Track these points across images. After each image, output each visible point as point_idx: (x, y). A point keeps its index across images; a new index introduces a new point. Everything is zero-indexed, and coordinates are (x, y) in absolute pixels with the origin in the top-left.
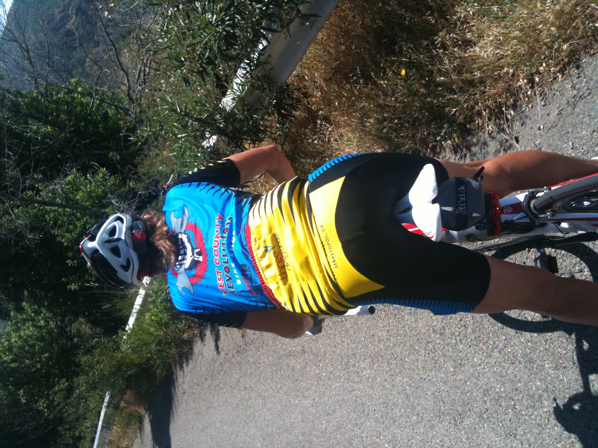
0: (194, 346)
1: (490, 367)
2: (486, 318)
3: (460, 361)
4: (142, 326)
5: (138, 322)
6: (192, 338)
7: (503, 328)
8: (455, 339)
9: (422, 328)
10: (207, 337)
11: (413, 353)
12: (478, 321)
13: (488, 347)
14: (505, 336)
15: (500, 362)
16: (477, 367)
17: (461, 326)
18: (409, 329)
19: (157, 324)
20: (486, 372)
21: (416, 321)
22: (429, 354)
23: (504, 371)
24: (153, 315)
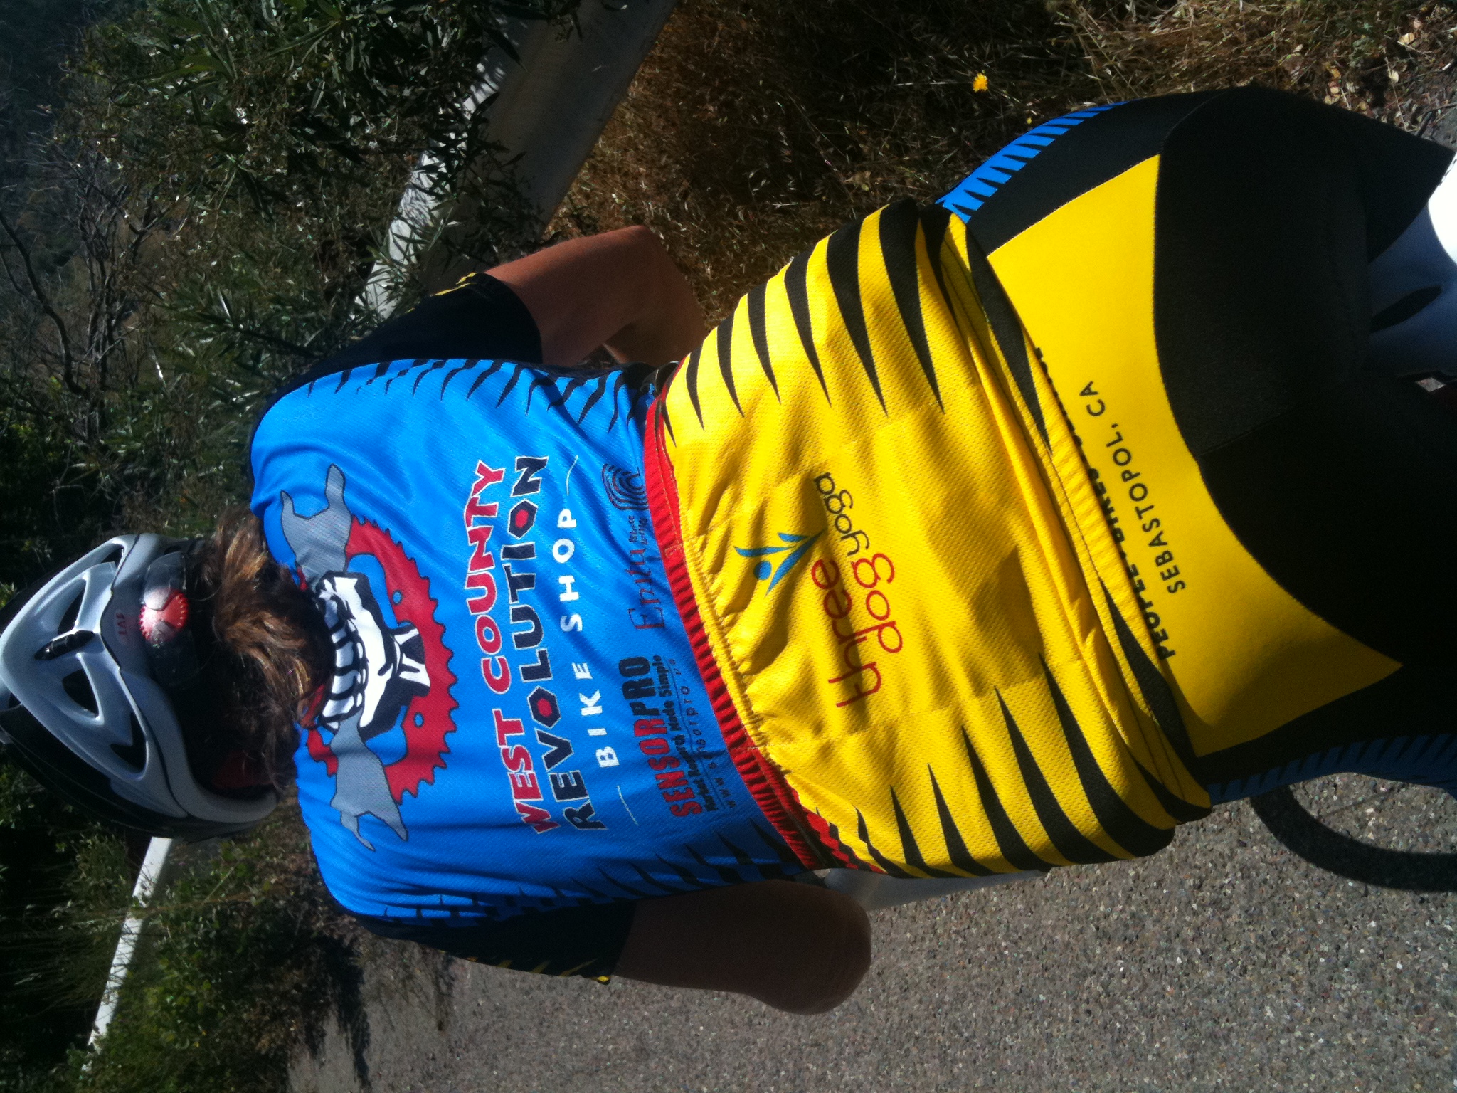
0: (290, 1071)
1: (1331, 1033)
2: (1296, 868)
3: (1210, 1023)
4: (137, 1027)
5: (125, 1016)
6: (281, 1048)
7: (1367, 894)
8: (1185, 952)
9: (1054, 927)
10: (327, 1039)
11: (1030, 1017)
12: (1265, 881)
13: (1313, 966)
14: (1377, 919)
15: (1368, 1012)
16: (1279, 1038)
17: (1203, 906)
18: (1006, 937)
19: (183, 1016)
20: (1313, 1052)
21: (1031, 908)
22: (1089, 1012)
23: (1386, 1040)
24: (168, 992)
